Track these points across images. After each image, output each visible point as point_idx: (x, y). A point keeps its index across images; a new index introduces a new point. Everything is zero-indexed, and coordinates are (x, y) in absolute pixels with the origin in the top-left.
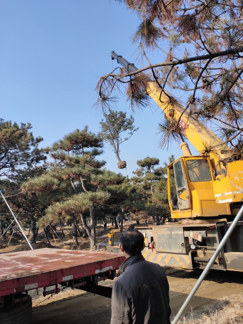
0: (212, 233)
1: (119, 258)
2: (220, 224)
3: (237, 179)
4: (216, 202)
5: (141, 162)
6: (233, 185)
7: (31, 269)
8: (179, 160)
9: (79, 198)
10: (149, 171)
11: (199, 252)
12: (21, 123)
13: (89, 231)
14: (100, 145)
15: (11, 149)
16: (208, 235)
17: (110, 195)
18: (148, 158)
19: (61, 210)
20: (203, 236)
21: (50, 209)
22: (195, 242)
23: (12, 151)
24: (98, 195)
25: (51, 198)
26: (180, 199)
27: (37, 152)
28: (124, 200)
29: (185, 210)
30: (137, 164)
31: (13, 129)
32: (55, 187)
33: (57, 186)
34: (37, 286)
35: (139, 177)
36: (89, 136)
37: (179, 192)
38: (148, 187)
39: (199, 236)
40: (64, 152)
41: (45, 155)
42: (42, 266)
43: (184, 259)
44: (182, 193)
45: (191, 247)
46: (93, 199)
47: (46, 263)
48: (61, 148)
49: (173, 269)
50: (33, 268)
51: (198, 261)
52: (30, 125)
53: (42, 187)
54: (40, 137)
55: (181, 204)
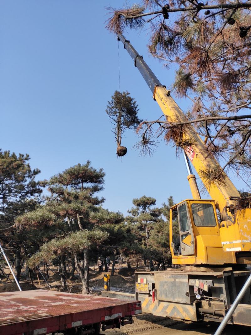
0: (219, 283)
1: (128, 304)
2: (227, 273)
3: (246, 228)
4: (223, 250)
5: (137, 201)
6: (242, 234)
7: (36, 312)
8: (184, 203)
9: (76, 236)
10: (145, 211)
11: (204, 302)
12: (20, 154)
13: (82, 273)
14: (100, 181)
15: (6, 180)
16: (215, 284)
17: (108, 234)
18: (144, 197)
19: (57, 249)
20: (209, 286)
21: (45, 247)
22: (201, 292)
23: (7, 182)
24: (96, 234)
25: (43, 234)
26: (183, 244)
27: (33, 184)
28: (122, 241)
29: (189, 256)
30: (133, 203)
31: (12, 159)
32: (52, 223)
33: (54, 222)
34: (46, 332)
35: (134, 217)
36: (91, 172)
37: (182, 236)
38: (143, 228)
39: (205, 285)
40: (63, 186)
41: (41, 188)
42: (47, 309)
43: (187, 310)
44: (185, 238)
45: (197, 297)
46: (91, 238)
47: (50, 306)
48: (60, 182)
49: (171, 320)
50: (39, 311)
51: (203, 313)
52: (28, 156)
53: (39, 223)
54: (37, 169)
55: (184, 250)
